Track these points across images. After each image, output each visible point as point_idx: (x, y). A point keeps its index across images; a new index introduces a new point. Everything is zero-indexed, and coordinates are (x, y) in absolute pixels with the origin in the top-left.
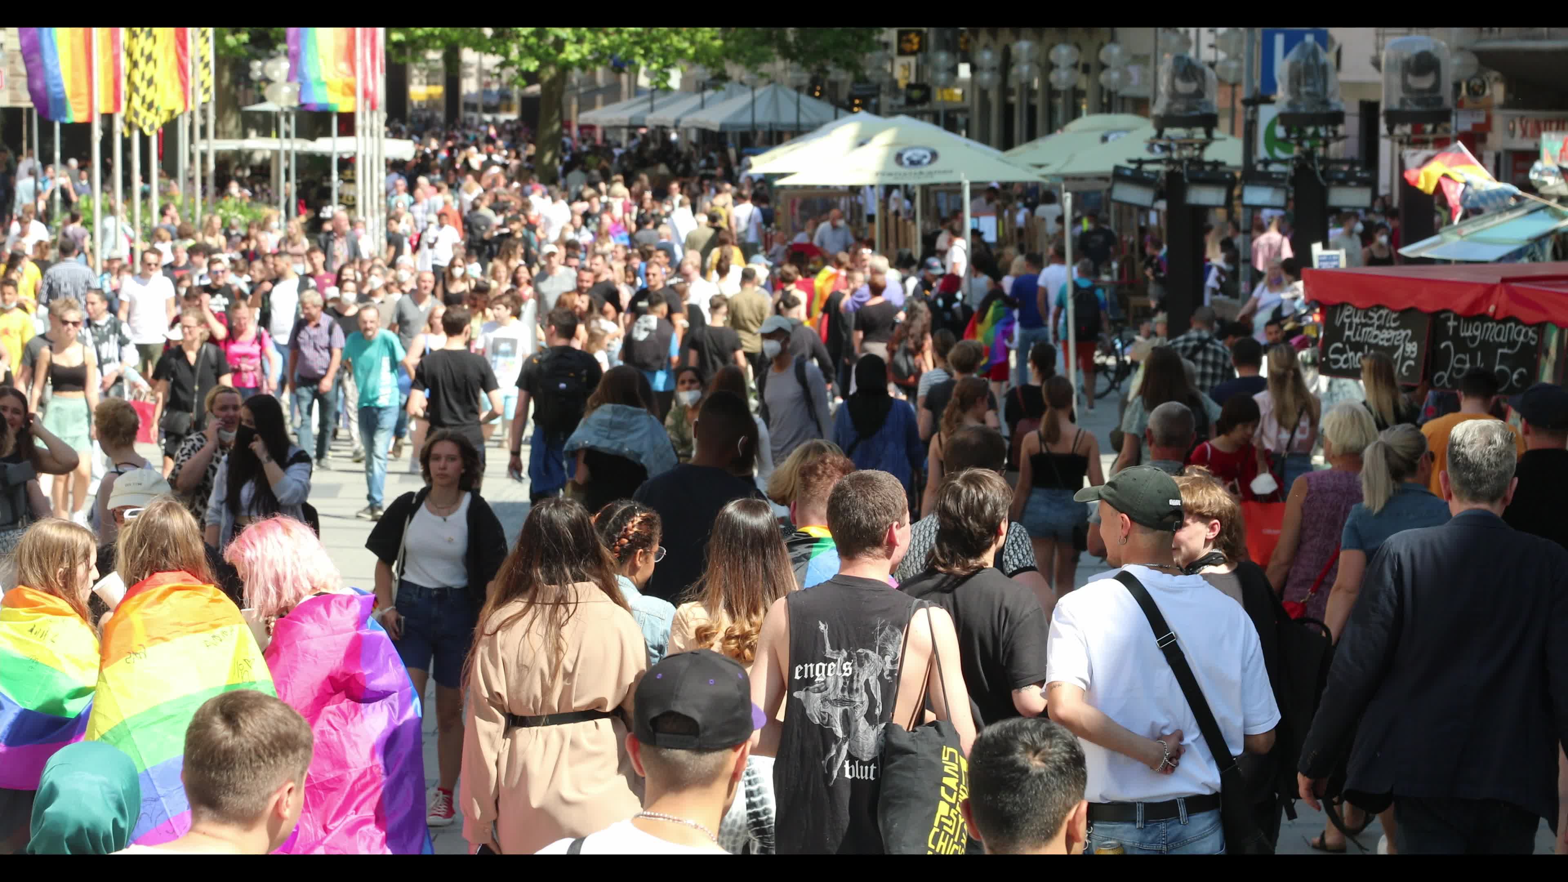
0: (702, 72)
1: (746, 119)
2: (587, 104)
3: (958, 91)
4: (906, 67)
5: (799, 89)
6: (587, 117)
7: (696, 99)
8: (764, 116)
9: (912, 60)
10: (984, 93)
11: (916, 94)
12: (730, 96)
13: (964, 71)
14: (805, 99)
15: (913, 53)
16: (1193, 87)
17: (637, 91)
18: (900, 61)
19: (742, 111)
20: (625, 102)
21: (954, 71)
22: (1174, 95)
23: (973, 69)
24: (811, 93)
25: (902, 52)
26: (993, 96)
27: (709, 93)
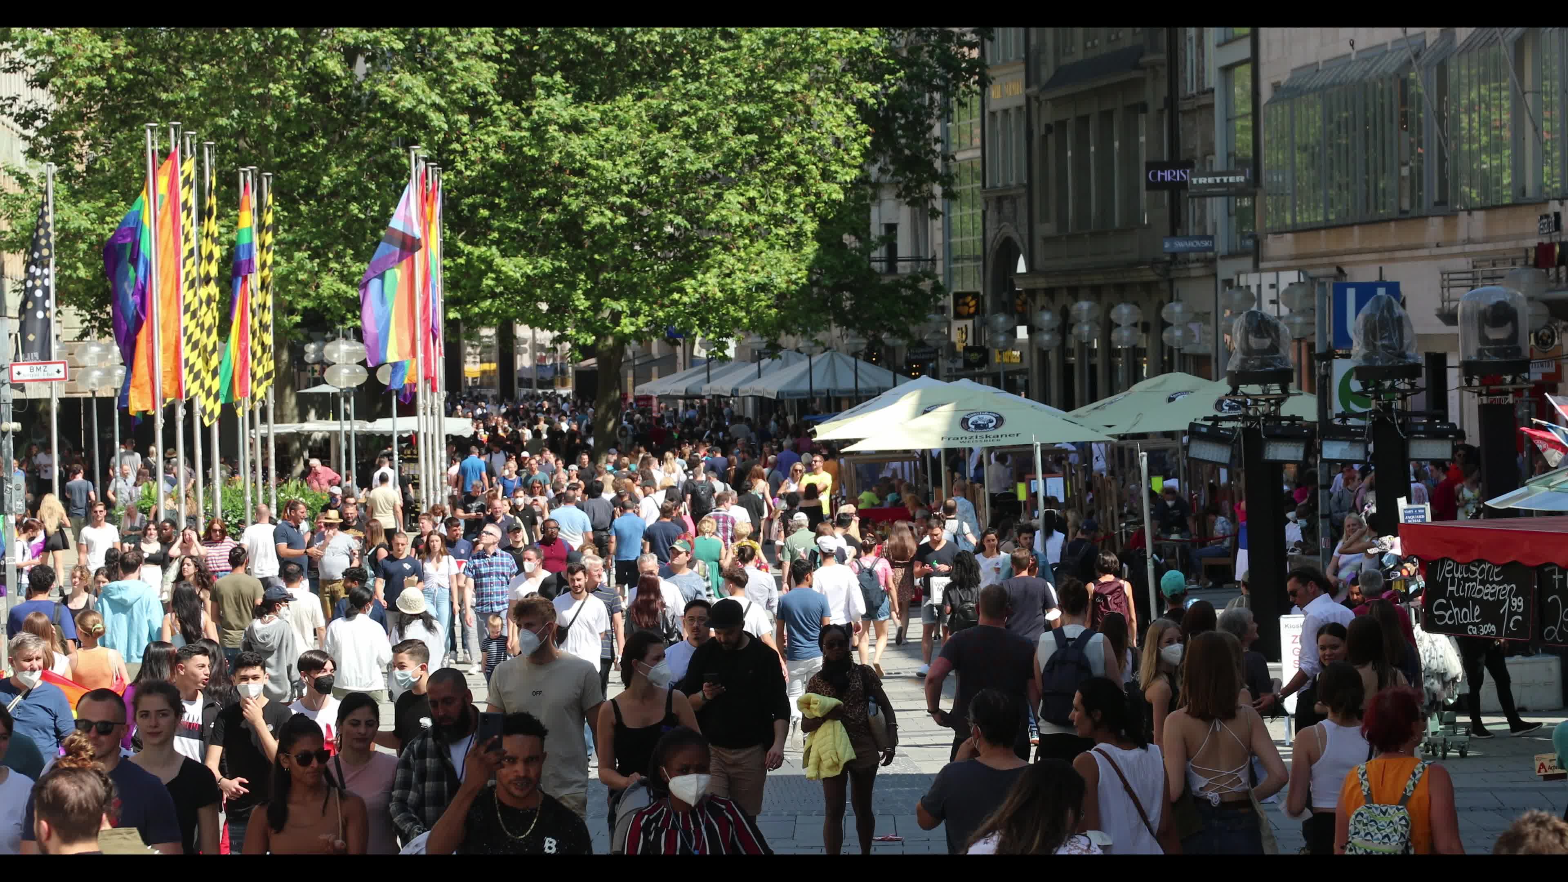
0: (756, 341)
1: (804, 386)
2: (643, 376)
3: (1016, 353)
4: (964, 331)
5: (855, 355)
6: (644, 389)
7: (754, 367)
8: (821, 383)
9: (969, 323)
10: (1043, 355)
11: (974, 357)
12: (786, 364)
13: (1022, 332)
14: (861, 364)
15: (970, 316)
16: (1267, 342)
17: (692, 361)
18: (957, 324)
19: (800, 378)
20: (681, 373)
21: (1014, 333)
22: (1248, 352)
23: (1030, 331)
24: (868, 359)
25: (958, 316)
26: (1052, 357)
27: (765, 362)
